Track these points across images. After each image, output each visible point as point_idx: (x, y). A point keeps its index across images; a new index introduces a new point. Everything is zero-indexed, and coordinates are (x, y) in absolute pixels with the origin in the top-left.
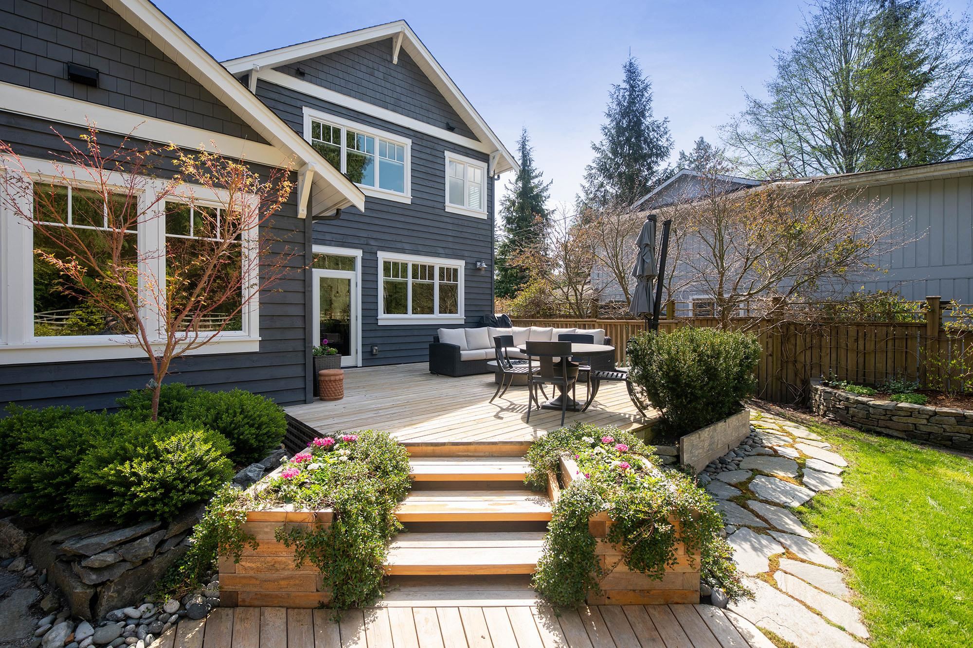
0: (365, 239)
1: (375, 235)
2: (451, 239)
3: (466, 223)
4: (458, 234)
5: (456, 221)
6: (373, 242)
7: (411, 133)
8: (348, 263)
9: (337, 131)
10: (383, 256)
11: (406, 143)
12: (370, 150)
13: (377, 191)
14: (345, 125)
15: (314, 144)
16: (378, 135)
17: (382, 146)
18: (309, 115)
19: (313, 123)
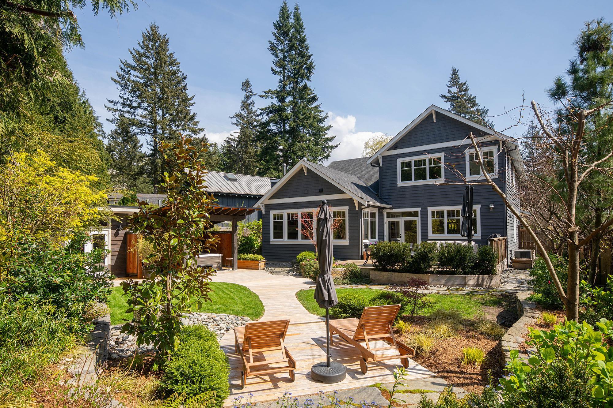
0: (421, 203)
1: (427, 200)
6: (425, 204)
7: (445, 149)
8: (416, 214)
9: (410, 162)
10: (430, 209)
11: (442, 155)
12: (425, 164)
13: (428, 181)
14: (412, 159)
15: (402, 171)
16: (427, 157)
17: (430, 160)
18: (399, 161)
19: (401, 163)
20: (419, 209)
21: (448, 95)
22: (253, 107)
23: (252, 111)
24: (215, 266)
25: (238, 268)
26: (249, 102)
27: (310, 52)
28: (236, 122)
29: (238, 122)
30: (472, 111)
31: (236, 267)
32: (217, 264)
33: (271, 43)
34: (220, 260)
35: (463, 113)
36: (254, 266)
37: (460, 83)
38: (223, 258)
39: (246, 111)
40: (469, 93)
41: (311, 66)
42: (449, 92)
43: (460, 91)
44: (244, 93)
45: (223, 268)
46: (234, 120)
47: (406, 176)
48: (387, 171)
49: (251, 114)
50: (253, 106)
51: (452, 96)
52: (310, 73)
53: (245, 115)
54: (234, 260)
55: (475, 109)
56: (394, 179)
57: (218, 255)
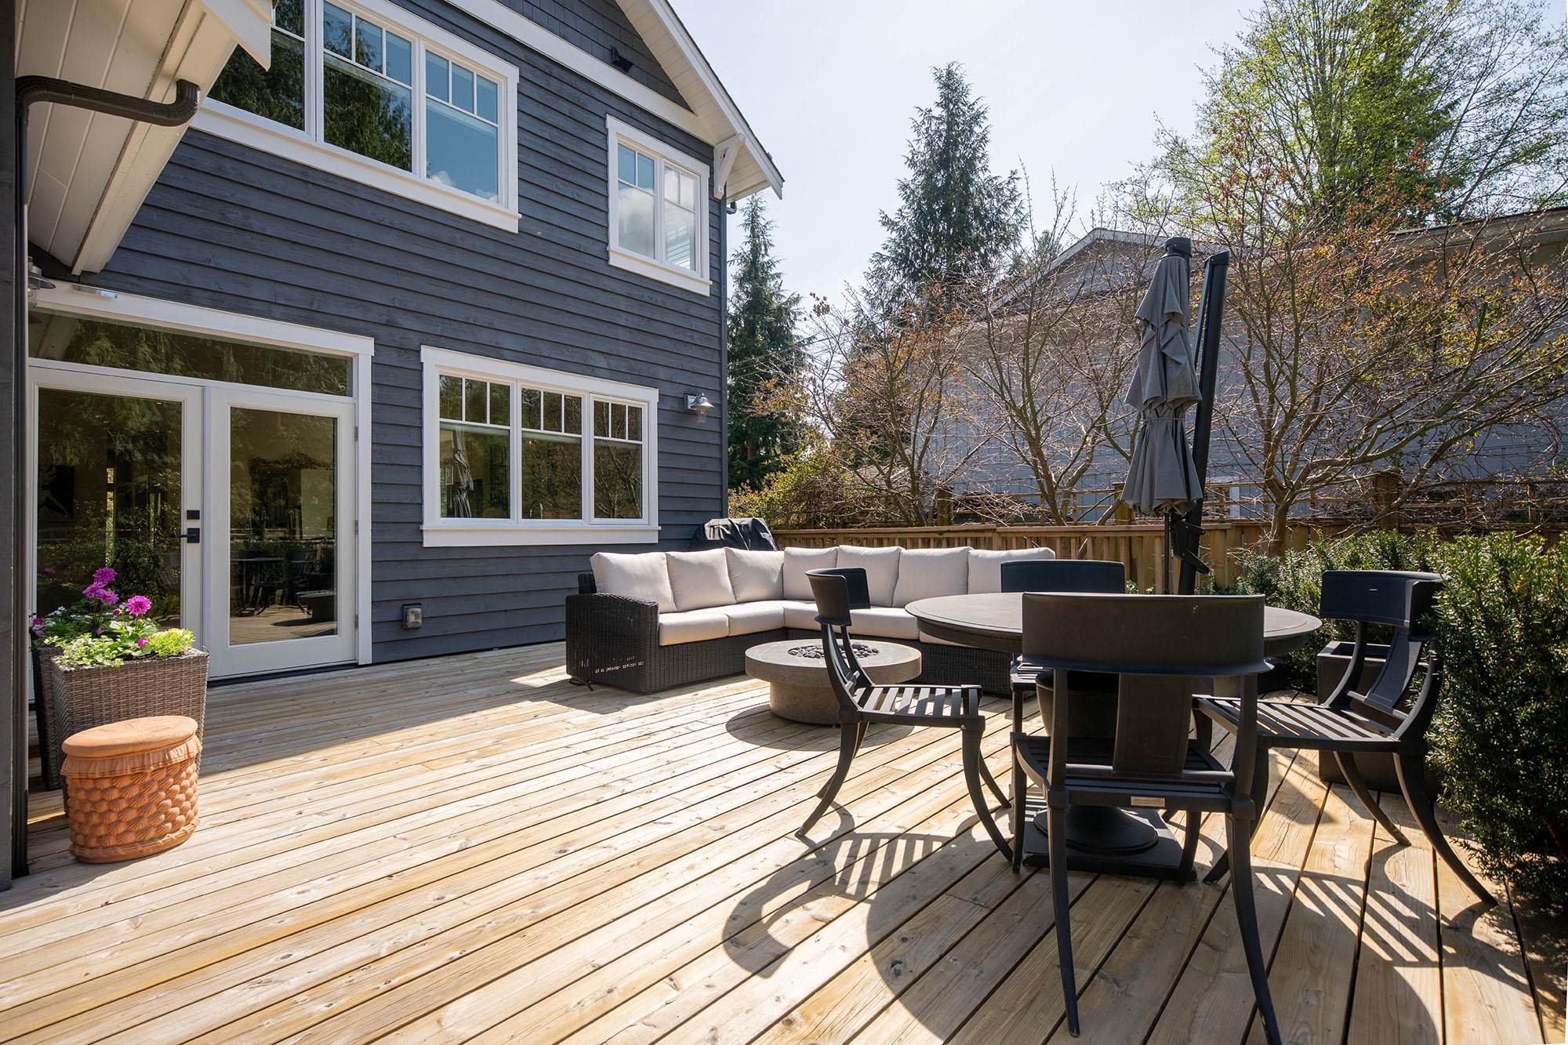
0: (384, 310)
1: (413, 302)
2: (622, 334)
3: (659, 300)
4: (643, 325)
5: (636, 293)
6: (406, 322)
8: (333, 376)
10: (434, 362)
11: (504, 75)
20: (360, 349)
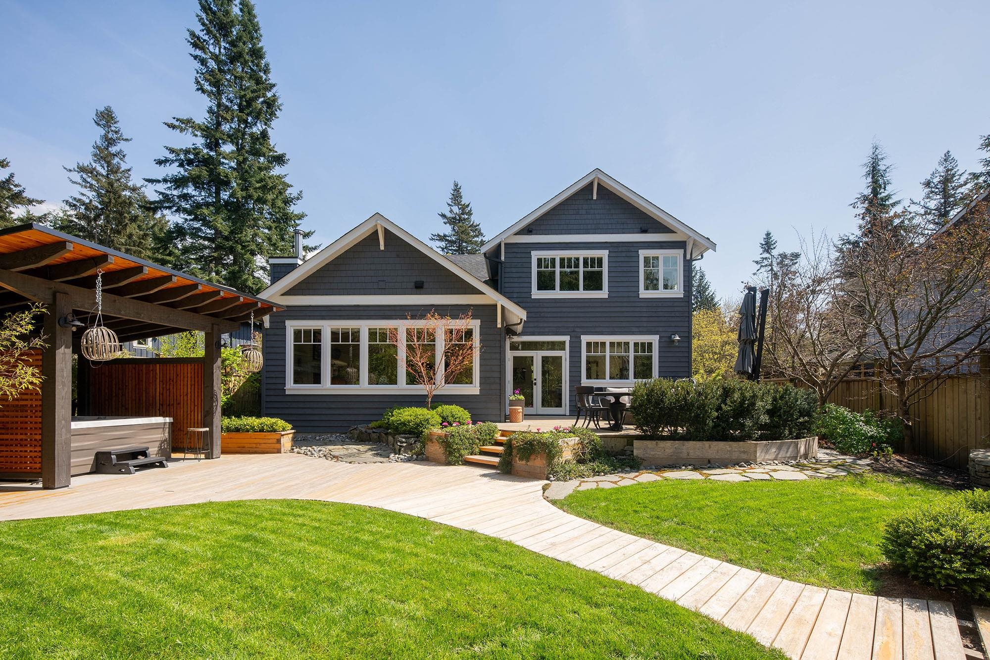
0: (572, 328)
1: (579, 324)
2: (644, 319)
3: (661, 304)
4: (653, 314)
5: (651, 304)
6: (577, 330)
7: (609, 245)
8: (561, 346)
9: (553, 260)
10: (585, 339)
11: (604, 254)
12: (577, 266)
13: (581, 294)
14: (558, 254)
15: (538, 272)
16: (582, 254)
17: (585, 261)
18: (535, 255)
19: (538, 259)
20: (566, 339)
21: (449, 215)
22: (122, 162)
23: (119, 168)
24: (153, 451)
25: (223, 452)
26: (113, 149)
27: (273, 78)
28: (80, 181)
29: (85, 180)
30: (476, 242)
31: (217, 449)
32: (158, 444)
33: (193, 34)
34: (167, 435)
35: (466, 242)
36: (263, 446)
37: (463, 203)
38: (175, 429)
39: (105, 165)
40: (473, 218)
41: (274, 101)
42: (451, 211)
43: (463, 214)
44: (102, 132)
45: (174, 456)
46: (76, 177)
47: (546, 283)
48: (514, 270)
49: (116, 172)
50: (121, 159)
51: (453, 218)
52: (273, 114)
53: (104, 173)
54: (211, 431)
55: (479, 239)
56: (526, 285)
57: (159, 420)
